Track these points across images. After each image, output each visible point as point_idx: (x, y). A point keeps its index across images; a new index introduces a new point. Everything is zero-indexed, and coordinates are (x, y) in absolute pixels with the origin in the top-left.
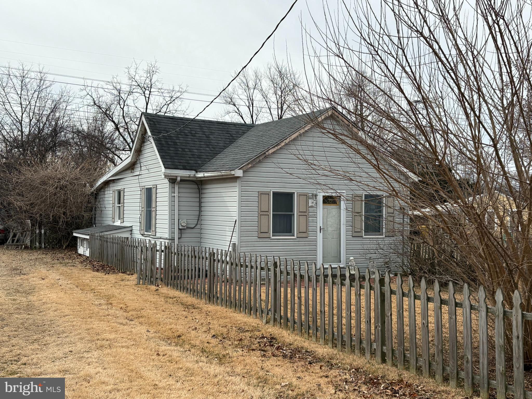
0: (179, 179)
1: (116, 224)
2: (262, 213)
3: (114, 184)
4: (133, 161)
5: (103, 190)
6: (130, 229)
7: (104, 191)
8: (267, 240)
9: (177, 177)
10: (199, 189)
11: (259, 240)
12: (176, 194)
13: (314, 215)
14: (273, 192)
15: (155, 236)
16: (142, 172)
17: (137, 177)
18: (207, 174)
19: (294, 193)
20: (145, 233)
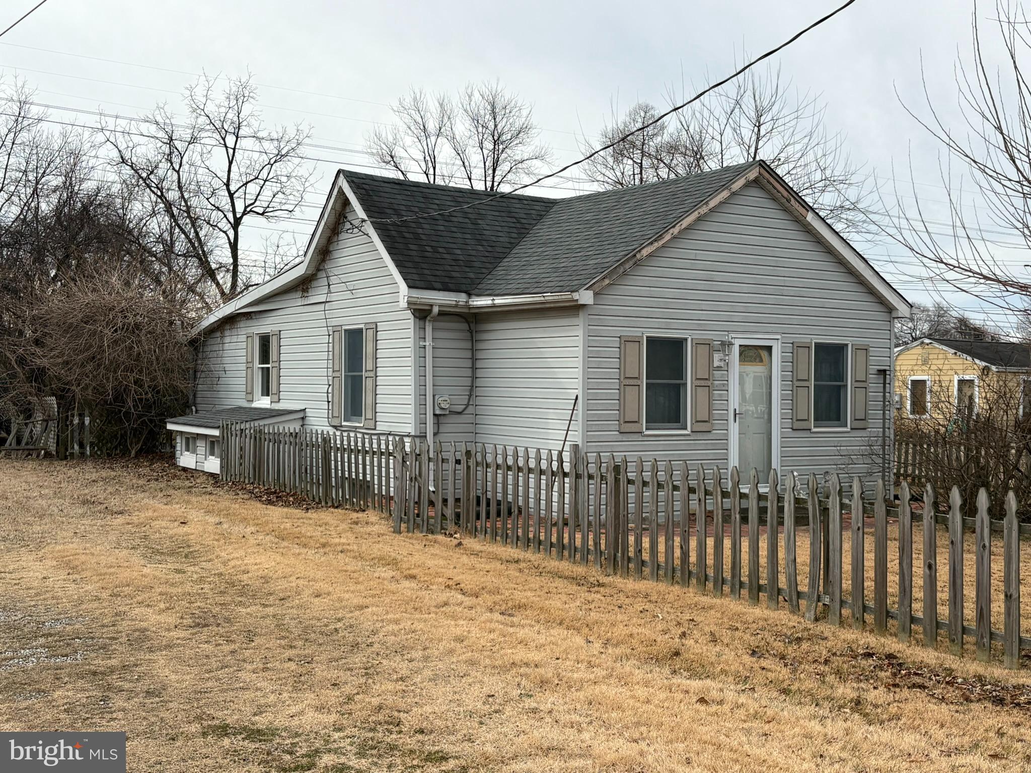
0: (436, 310)
1: (255, 405)
2: (627, 382)
3: (249, 323)
4: (309, 272)
5: (218, 334)
6: (301, 415)
7: (222, 337)
8: (635, 437)
9: (432, 306)
10: (471, 331)
11: (621, 437)
12: (428, 343)
13: (724, 385)
14: (647, 337)
15: (375, 429)
16: (333, 297)
17: (321, 307)
18: (499, 301)
19: (686, 339)
20: (344, 423)
